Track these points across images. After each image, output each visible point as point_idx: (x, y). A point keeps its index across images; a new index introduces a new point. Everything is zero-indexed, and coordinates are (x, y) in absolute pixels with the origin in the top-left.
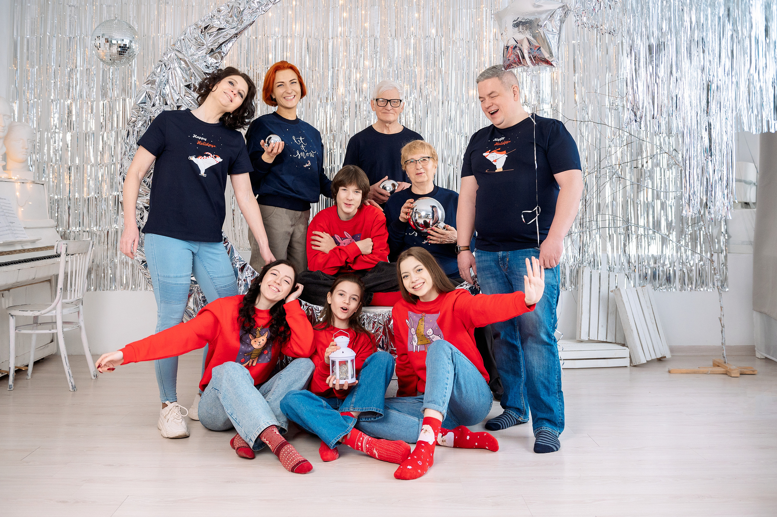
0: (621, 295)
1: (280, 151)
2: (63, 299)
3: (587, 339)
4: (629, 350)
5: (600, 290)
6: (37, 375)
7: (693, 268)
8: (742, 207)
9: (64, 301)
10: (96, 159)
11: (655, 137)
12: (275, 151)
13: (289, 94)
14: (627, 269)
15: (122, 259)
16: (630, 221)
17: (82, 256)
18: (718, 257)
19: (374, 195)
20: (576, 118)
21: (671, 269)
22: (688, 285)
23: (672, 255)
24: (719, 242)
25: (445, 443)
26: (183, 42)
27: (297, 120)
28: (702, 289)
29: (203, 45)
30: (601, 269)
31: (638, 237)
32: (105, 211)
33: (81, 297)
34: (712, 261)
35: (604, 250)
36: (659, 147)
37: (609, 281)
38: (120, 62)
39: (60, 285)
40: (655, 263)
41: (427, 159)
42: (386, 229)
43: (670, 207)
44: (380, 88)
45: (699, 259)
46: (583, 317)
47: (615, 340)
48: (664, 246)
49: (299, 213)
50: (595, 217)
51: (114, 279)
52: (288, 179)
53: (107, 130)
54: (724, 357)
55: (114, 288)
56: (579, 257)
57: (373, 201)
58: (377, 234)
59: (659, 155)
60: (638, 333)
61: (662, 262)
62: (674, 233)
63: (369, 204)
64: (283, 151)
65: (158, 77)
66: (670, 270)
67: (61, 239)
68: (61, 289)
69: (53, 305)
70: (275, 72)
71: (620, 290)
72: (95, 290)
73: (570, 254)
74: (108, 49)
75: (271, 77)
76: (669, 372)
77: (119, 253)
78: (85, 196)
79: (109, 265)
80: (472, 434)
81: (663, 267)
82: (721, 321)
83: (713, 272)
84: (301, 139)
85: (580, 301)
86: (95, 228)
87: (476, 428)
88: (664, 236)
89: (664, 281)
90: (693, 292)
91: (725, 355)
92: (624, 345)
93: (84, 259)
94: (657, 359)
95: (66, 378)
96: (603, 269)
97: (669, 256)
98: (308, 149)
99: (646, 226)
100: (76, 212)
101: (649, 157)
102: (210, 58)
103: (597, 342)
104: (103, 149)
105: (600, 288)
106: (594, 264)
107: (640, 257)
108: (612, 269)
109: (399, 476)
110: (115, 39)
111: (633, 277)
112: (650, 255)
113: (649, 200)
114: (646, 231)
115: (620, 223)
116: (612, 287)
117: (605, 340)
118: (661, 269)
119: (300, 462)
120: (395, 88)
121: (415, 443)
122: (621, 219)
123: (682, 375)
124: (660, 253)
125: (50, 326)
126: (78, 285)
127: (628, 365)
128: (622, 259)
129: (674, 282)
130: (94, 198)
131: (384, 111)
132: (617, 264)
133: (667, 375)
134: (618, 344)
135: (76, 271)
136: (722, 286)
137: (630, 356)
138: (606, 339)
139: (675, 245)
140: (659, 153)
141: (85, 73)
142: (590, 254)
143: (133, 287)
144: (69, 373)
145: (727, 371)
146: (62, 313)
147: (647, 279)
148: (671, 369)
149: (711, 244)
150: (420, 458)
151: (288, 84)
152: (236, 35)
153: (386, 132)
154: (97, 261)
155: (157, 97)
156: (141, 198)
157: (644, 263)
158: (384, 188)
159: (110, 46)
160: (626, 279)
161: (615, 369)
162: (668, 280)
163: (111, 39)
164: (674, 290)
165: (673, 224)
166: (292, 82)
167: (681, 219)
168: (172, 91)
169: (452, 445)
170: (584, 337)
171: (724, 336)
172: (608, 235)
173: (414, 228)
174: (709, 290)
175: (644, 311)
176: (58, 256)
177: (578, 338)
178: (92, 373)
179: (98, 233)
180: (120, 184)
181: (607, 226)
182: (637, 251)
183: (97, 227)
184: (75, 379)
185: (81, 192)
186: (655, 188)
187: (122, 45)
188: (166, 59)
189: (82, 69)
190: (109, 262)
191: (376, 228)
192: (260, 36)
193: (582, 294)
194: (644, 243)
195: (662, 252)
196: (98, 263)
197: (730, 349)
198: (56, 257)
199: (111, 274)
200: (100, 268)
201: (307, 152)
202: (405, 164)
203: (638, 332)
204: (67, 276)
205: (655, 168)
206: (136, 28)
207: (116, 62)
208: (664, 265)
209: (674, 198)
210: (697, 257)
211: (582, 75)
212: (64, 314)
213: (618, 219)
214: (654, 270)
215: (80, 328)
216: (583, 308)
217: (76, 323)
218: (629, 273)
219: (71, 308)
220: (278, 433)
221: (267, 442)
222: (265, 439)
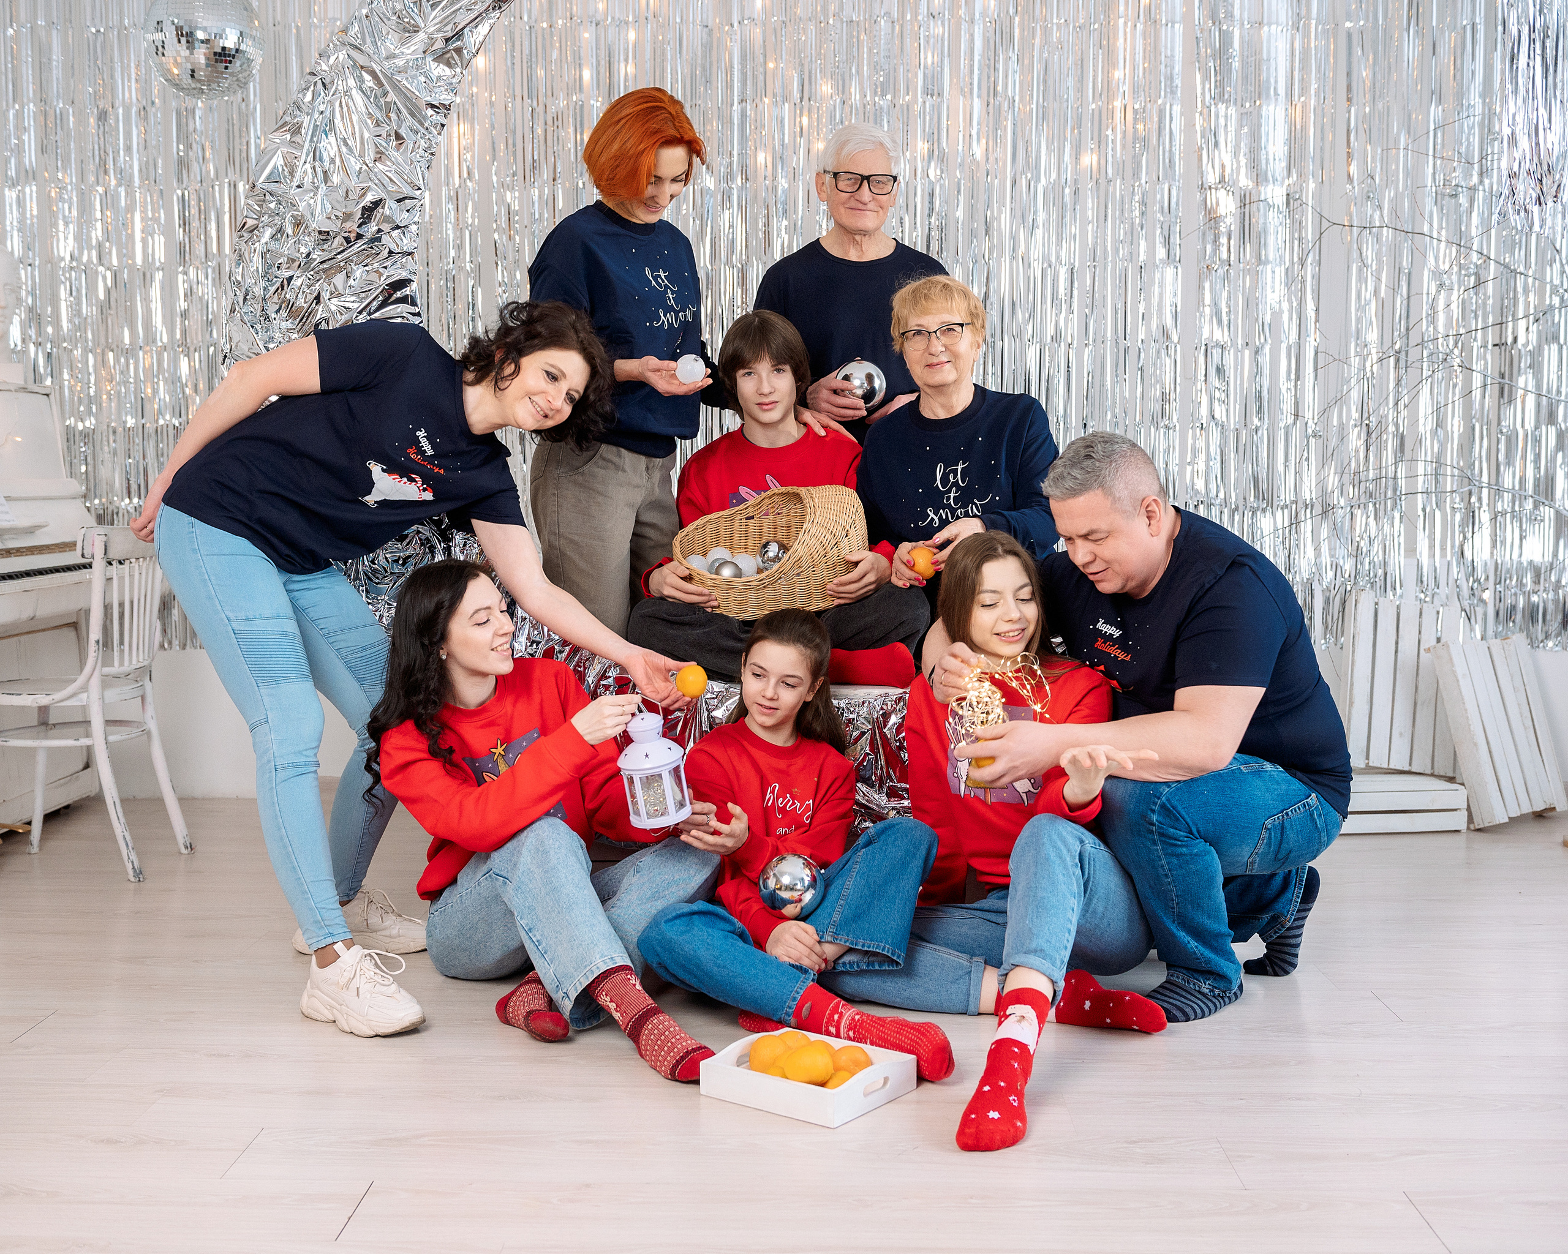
0: (1450, 659)
2: (103, 666)
3: (1363, 766)
4: (1465, 793)
5: (1397, 648)
6: (52, 844)
9: (106, 670)
10: (171, 333)
11: (1548, 268)
16: (1477, 477)
17: (145, 565)
20: (1351, 220)
26: (365, 22)
29: (415, 32)
30: (1401, 596)
31: (1496, 518)
33: (146, 663)
35: (1411, 550)
36: (1557, 293)
37: (1420, 626)
38: (219, 87)
39: (95, 633)
40: (1537, 581)
41: (958, 329)
46: (1354, 711)
47: (1433, 768)
49: (654, 461)
50: (1390, 468)
60: (1490, 751)
61: (1553, 579)
67: (92, 524)
68: (98, 642)
69: (81, 679)
71: (1448, 646)
72: (183, 647)
73: (1326, 559)
74: (184, 53)
76: (1565, 844)
81: (1556, 591)
84: (663, 274)
85: (1346, 674)
88: (1561, 513)
89: (1556, 627)
92: (1451, 780)
93: (151, 572)
94: (1535, 812)
95: (119, 852)
96: (1408, 596)
98: (683, 302)
99: (1517, 488)
101: (1531, 317)
103: (1388, 773)
105: (1397, 643)
106: (1385, 584)
107: (1500, 566)
110: (207, 30)
111: (1480, 616)
112: (1525, 560)
113: (1527, 426)
114: (1517, 503)
115: (1452, 483)
116: (1429, 641)
117: (1407, 768)
118: (1551, 595)
119: (688, 1053)
122: (1455, 472)
124: (1548, 558)
125: (76, 729)
126: (139, 633)
127: (1463, 826)
128: (1455, 570)
130: (171, 428)
131: (853, 203)
132: (1443, 583)
133: (1560, 851)
134: (1439, 777)
135: (132, 599)
137: (1469, 806)
138: (1410, 765)
140: (1557, 306)
142: (1376, 559)
144: (125, 839)
146: (102, 698)
147: (1514, 621)
150: (1013, 1088)
153: (853, 257)
157: (1508, 582)
159: (190, 46)
160: (1463, 620)
161: (1430, 837)
163: (192, 27)
168: (344, 149)
172: (1420, 513)
175: (1506, 697)
176: (87, 565)
178: (181, 841)
181: (1420, 489)
182: (1492, 553)
184: (138, 854)
186: (1545, 393)
187: (220, 48)
188: (324, 67)
192: (560, 22)
193: (1353, 656)
194: (1511, 532)
195: (1555, 554)
198: (82, 567)
201: (680, 311)
202: (900, 339)
203: (1489, 748)
204: (112, 612)
205: (1546, 347)
208: (1558, 585)
211: (1367, 110)
212: (107, 701)
213: (1449, 473)
214: (1535, 598)
215: (148, 734)
216: (1355, 691)
217: (139, 724)
218: (1470, 605)
219: (124, 688)
220: (638, 987)
221: (612, 1006)
222: (608, 999)
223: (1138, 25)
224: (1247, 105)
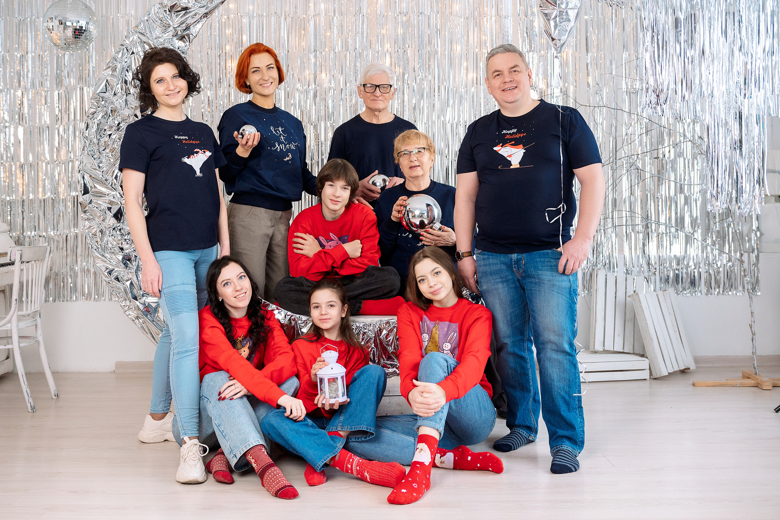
0: (640, 300)
1: (256, 143)
2: (19, 311)
3: (602, 350)
4: (648, 361)
5: (616, 295)
7: (721, 269)
8: (776, 201)
9: (20, 313)
10: (52, 156)
11: (678, 123)
12: (250, 143)
13: (266, 81)
14: (647, 272)
15: (83, 267)
16: (649, 218)
17: (38, 264)
18: (749, 257)
19: (362, 192)
20: (589, 103)
21: (696, 271)
22: (715, 288)
23: (697, 255)
24: (750, 240)
25: (443, 464)
26: (146, 23)
27: (275, 110)
28: (730, 293)
29: (168, 27)
30: (617, 272)
31: (659, 236)
32: (63, 213)
33: (38, 309)
34: (742, 262)
35: (621, 250)
36: (682, 135)
37: (626, 285)
38: (76, 46)
39: (15, 296)
40: (678, 264)
41: (422, 151)
42: (376, 230)
43: (694, 202)
44: (368, 72)
45: (727, 260)
46: (597, 325)
47: (634, 350)
48: (688, 246)
49: (280, 213)
50: (610, 214)
51: (74, 289)
52: (268, 175)
53: (63, 123)
54: (755, 368)
55: (75, 299)
56: (592, 259)
57: (362, 199)
58: (366, 236)
59: (682, 143)
60: (659, 343)
61: (685, 263)
62: (700, 231)
63: (357, 202)
64: (260, 143)
65: (120, 63)
66: (694, 272)
67: (14, 245)
68: (16, 300)
69: (8, 317)
70: (250, 56)
71: (638, 295)
72: (54, 301)
74: (62, 32)
75: (245, 61)
76: (694, 385)
77: (79, 260)
78: (40, 196)
79: (69, 274)
80: (474, 455)
81: (687, 269)
82: (751, 328)
83: (742, 273)
84: (280, 129)
85: (593, 308)
86: (52, 233)
87: (478, 448)
88: (687, 234)
89: (687, 285)
90: (721, 296)
91: (756, 366)
92: (643, 356)
93: (41, 266)
94: (680, 370)
95: (24, 398)
96: (620, 272)
97: (693, 256)
98: (289, 140)
99: (668, 223)
100: (31, 214)
101: (671, 147)
102: (177, 41)
103: (613, 353)
104: (59, 144)
105: (616, 293)
106: (610, 266)
107: (661, 257)
108: (630, 272)
109: (393, 501)
110: (70, 21)
111: (653, 280)
112: (672, 255)
113: (671, 195)
114: (668, 229)
115: (638, 221)
116: (630, 292)
117: (622, 351)
118: (685, 271)
119: (283, 487)
120: (384, 71)
121: (410, 465)
122: (640, 216)
123: (708, 388)
124: (683, 253)
125: (5, 341)
126: (35, 295)
127: (647, 377)
128: (641, 260)
129: (699, 285)
130: (50, 199)
131: (373, 98)
132: (636, 266)
133: (691, 388)
134: (637, 354)
135: (32, 280)
136: (754, 289)
137: (650, 367)
138: (623, 349)
139: (700, 244)
140: (682, 141)
141: (37, 59)
142: (605, 255)
143: (96, 297)
144: (27, 392)
145: (758, 383)
146: (18, 326)
147: (668, 282)
148: (695, 381)
149: (741, 243)
150: (414, 481)
151: (264, 69)
152: (206, 15)
153: (375, 122)
154: (56, 269)
155: (119, 86)
156: (102, 198)
157: (665, 265)
158: (374, 184)
159: (64, 29)
160: (645, 282)
161: (633, 381)
162: (693, 283)
163: (66, 20)
164: (699, 294)
165: (699, 221)
166: (269, 67)
167: (708, 215)
169: (452, 466)
170: (599, 347)
171: (755, 345)
172: (625, 234)
173: (407, 228)
174: (738, 294)
175: (666, 318)
176: (12, 264)
177: (591, 349)
178: (53, 393)
179: (56, 238)
180: (79, 182)
181: (624, 224)
182: (658, 251)
183: (55, 231)
184: (34, 399)
185: (35, 192)
186: (678, 181)
187: (78, 28)
188: (127, 42)
189: (33, 54)
190: (68, 270)
191: (366, 228)
192: (232, 16)
193: (596, 299)
194: (666, 241)
195: (686, 252)
196: (57, 272)
197: (761, 358)
198: (10, 265)
199: (71, 283)
200: (59, 277)
201: (287, 144)
202: (398, 156)
203: (658, 341)
204: (23, 286)
205: (678, 159)
206: (93, 8)
207: (71, 46)
208: (688, 266)
209: (700, 192)
210: (725, 258)
211: (595, 55)
212: (20, 327)
213: (637, 216)
214: (677, 272)
215: (38, 342)
216: (597, 316)
217: (34, 338)
218: (648, 275)
219: (28, 321)
220: (266, 453)
221: (253, 461)
222: (251, 458)
223: (493, 17)
224: (542, 52)
